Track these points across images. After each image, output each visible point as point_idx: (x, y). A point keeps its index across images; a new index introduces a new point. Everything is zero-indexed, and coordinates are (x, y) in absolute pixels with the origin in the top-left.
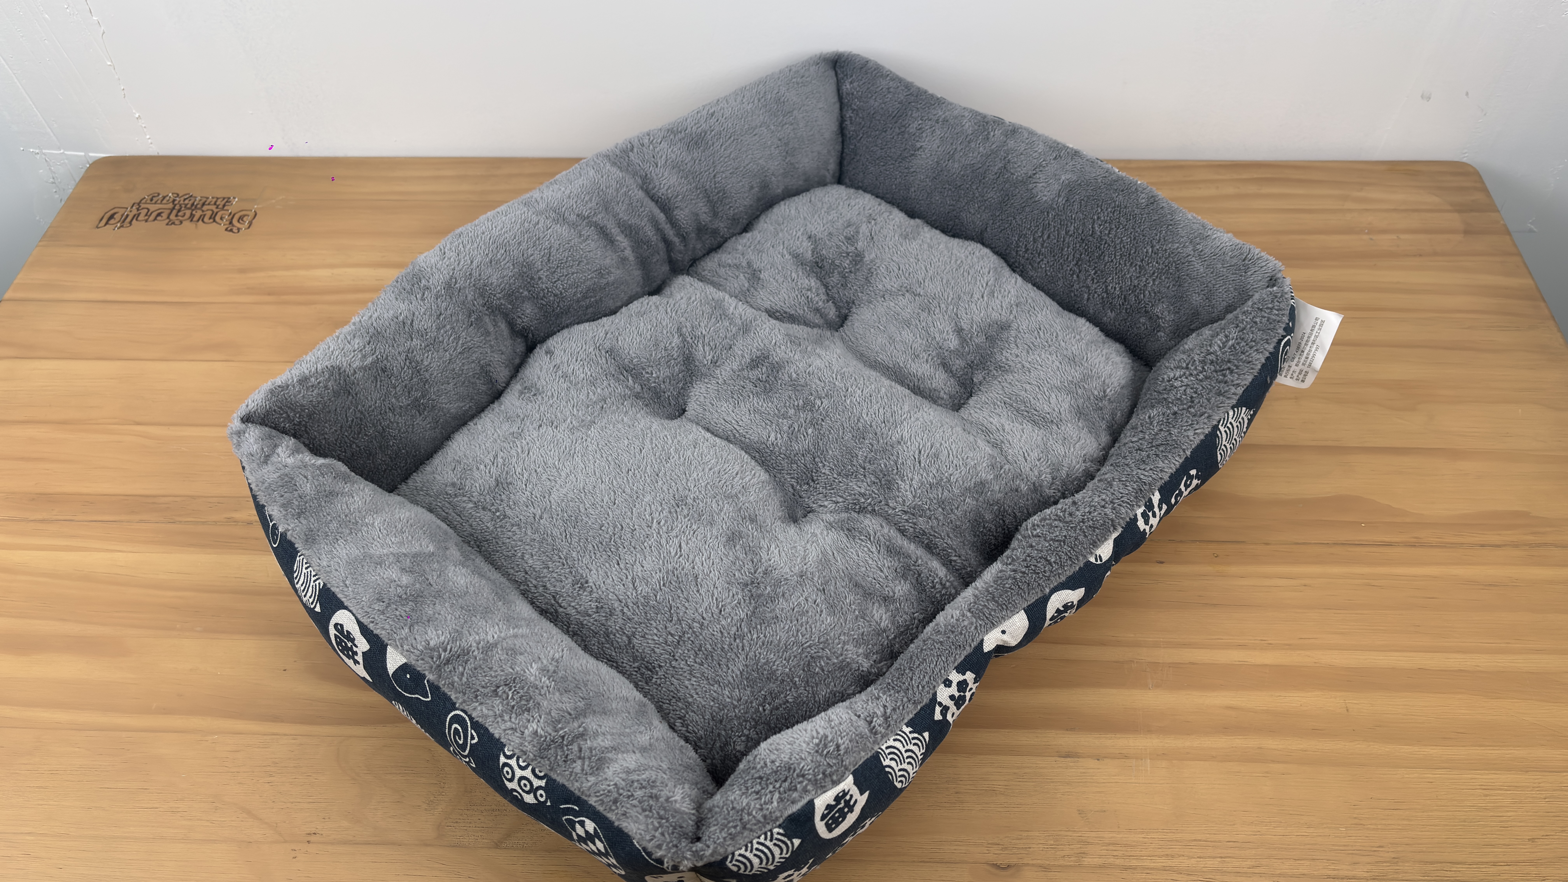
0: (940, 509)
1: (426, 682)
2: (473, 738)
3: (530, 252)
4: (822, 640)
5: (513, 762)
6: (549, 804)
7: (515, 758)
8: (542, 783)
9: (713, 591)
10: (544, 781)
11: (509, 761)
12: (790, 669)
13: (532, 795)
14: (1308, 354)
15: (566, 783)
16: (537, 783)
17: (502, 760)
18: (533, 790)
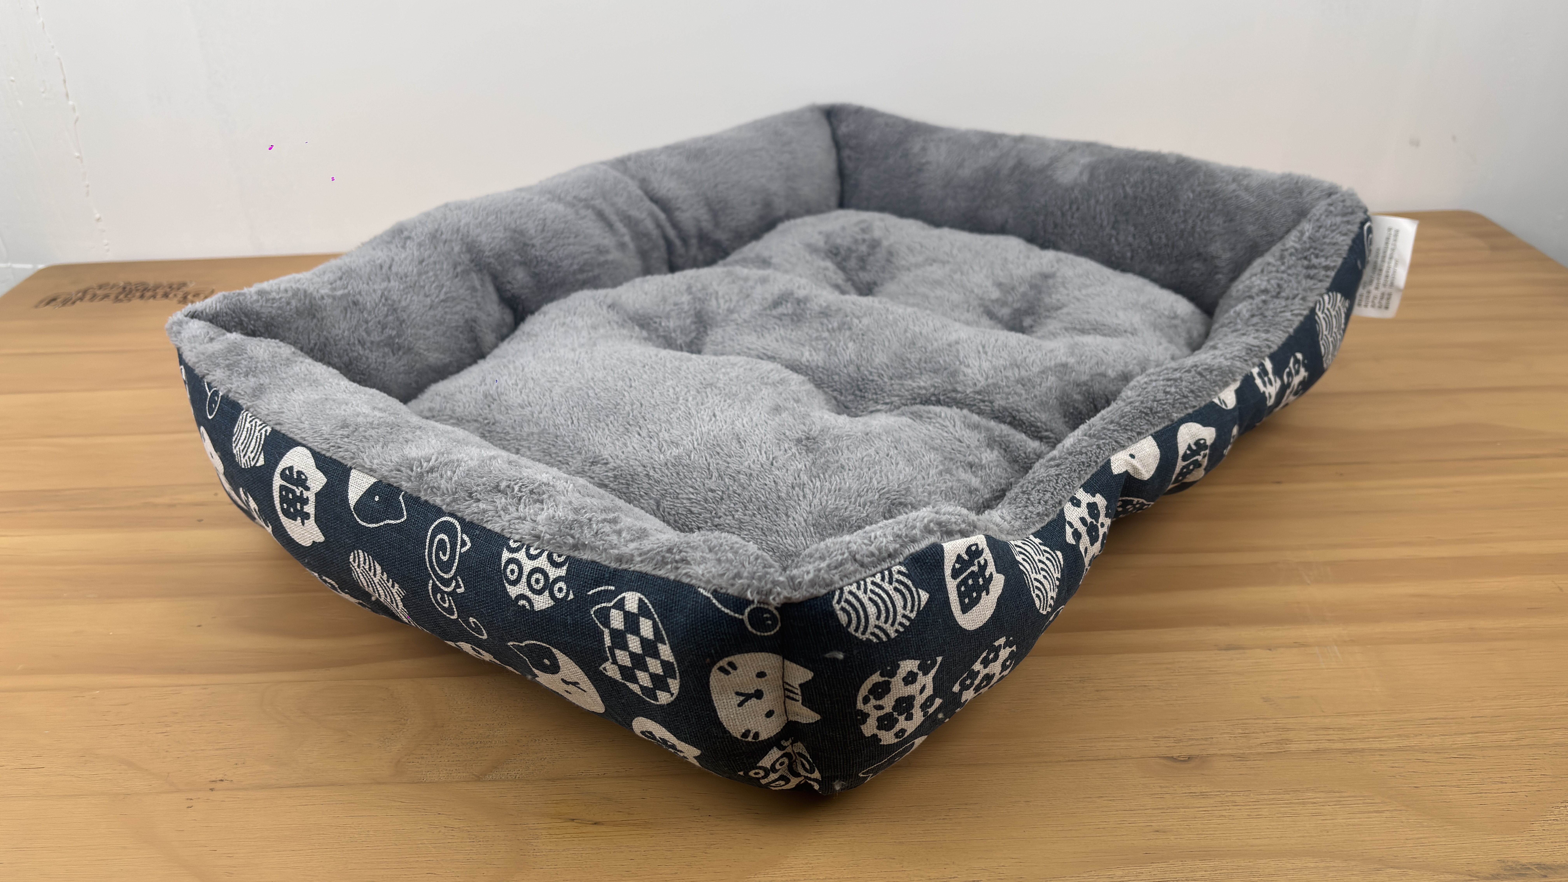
0: (1020, 386)
1: (401, 498)
2: (464, 544)
3: (523, 221)
4: (903, 486)
5: (521, 556)
6: (571, 596)
7: (524, 550)
8: (562, 572)
9: (760, 446)
10: (565, 568)
11: (515, 555)
12: (867, 516)
13: (547, 593)
14: (1388, 272)
15: (597, 559)
16: (553, 573)
17: (506, 555)
18: (549, 586)
